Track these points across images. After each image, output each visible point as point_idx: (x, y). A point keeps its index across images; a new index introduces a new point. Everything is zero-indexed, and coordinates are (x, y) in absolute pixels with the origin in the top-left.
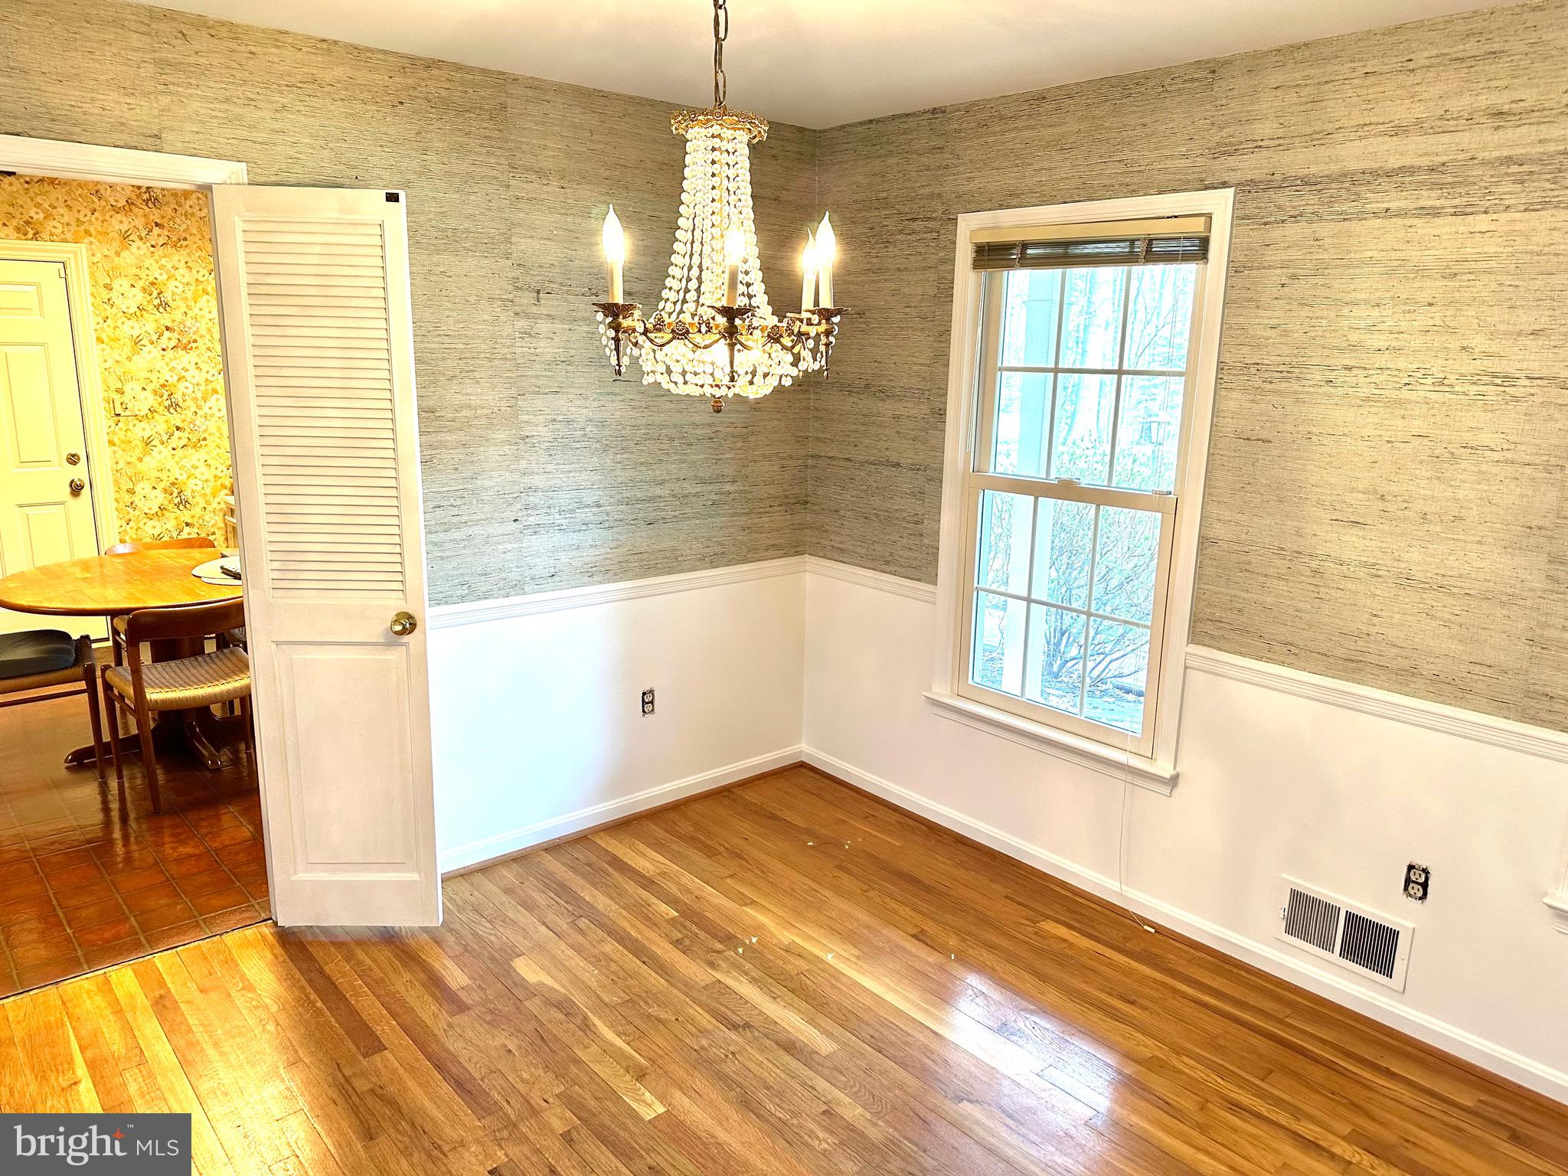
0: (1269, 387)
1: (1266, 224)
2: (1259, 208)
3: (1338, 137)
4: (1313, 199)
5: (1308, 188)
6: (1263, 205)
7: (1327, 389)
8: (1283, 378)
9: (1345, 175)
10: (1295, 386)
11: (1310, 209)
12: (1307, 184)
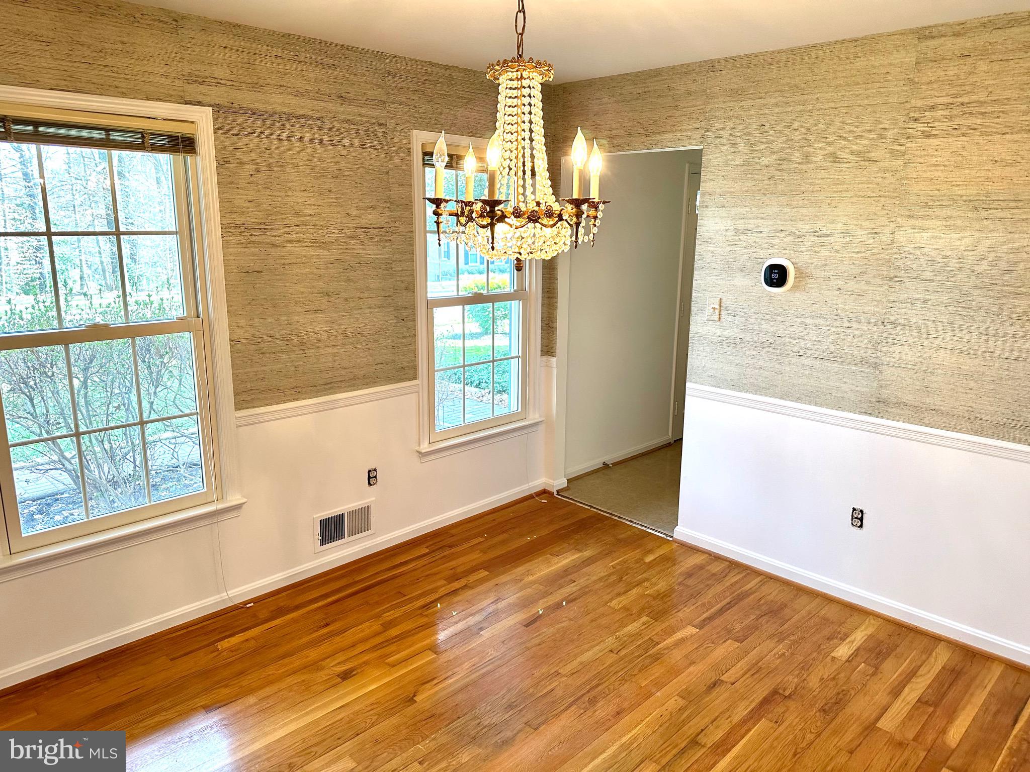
0: (254, 238)
1: (234, 135)
2: (227, 124)
3: (267, 88)
4: (260, 124)
5: (256, 117)
6: (230, 122)
7: (289, 238)
8: (263, 232)
9: (275, 113)
10: (270, 237)
11: (259, 130)
12: (254, 113)
